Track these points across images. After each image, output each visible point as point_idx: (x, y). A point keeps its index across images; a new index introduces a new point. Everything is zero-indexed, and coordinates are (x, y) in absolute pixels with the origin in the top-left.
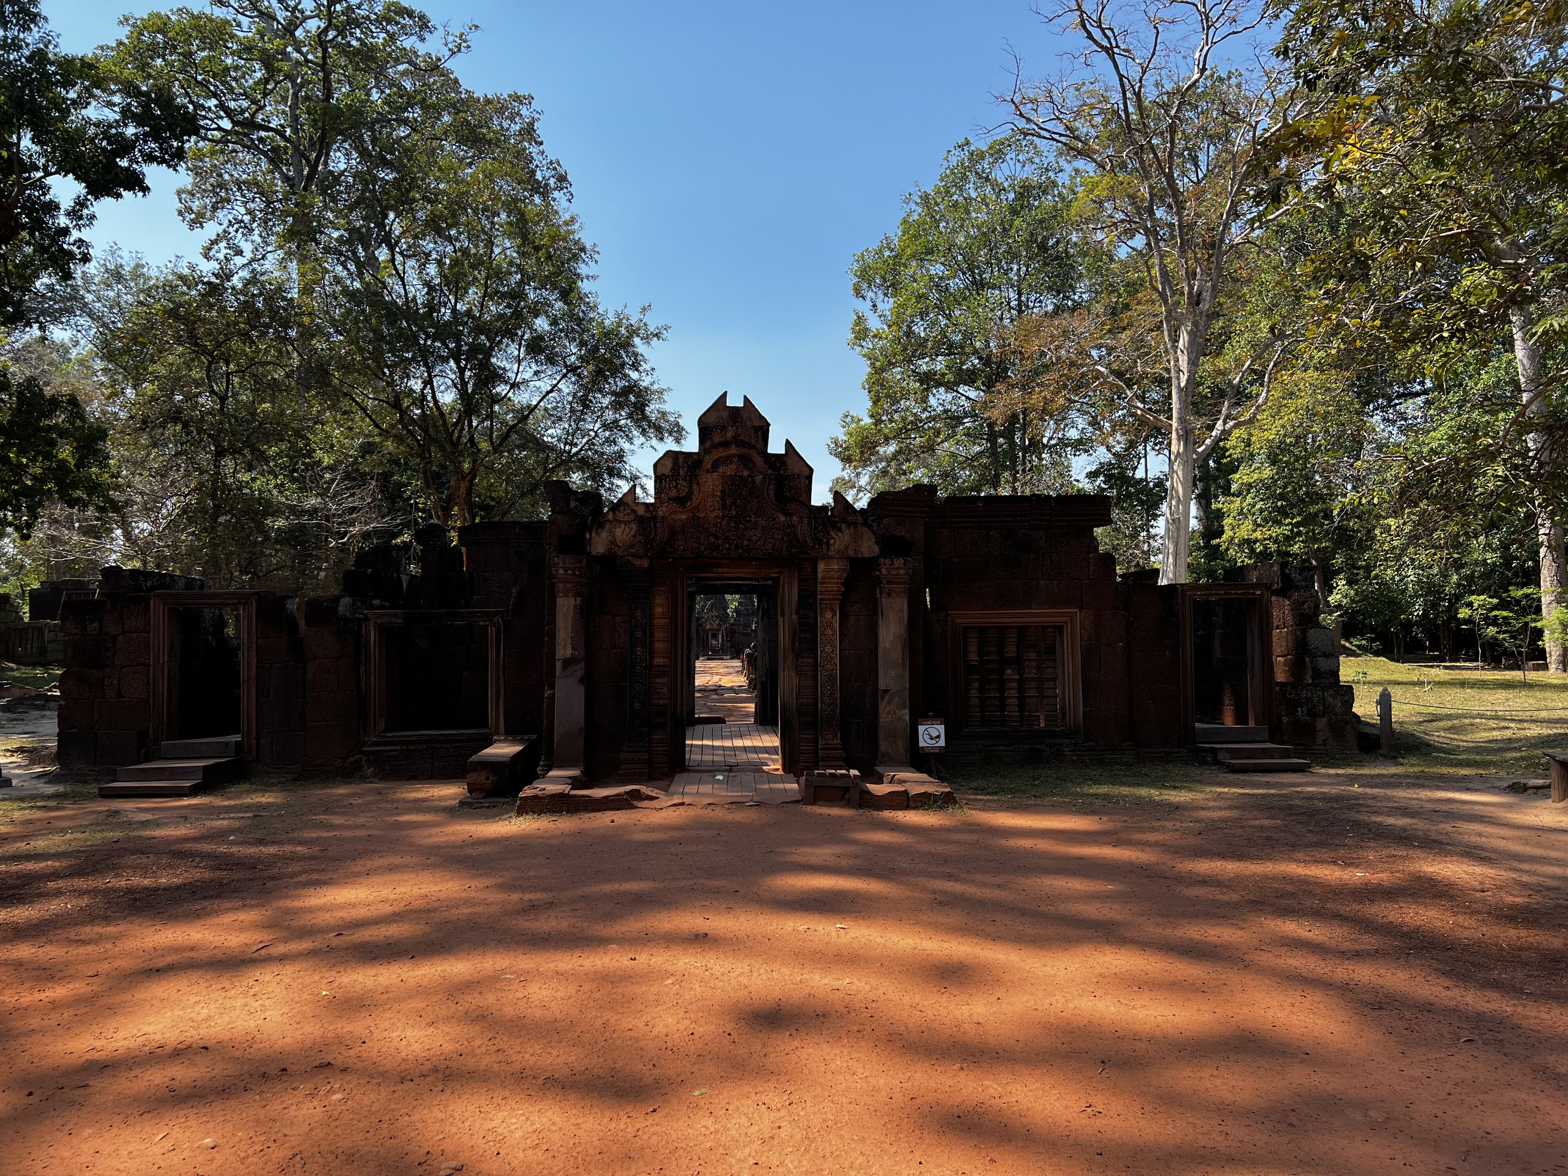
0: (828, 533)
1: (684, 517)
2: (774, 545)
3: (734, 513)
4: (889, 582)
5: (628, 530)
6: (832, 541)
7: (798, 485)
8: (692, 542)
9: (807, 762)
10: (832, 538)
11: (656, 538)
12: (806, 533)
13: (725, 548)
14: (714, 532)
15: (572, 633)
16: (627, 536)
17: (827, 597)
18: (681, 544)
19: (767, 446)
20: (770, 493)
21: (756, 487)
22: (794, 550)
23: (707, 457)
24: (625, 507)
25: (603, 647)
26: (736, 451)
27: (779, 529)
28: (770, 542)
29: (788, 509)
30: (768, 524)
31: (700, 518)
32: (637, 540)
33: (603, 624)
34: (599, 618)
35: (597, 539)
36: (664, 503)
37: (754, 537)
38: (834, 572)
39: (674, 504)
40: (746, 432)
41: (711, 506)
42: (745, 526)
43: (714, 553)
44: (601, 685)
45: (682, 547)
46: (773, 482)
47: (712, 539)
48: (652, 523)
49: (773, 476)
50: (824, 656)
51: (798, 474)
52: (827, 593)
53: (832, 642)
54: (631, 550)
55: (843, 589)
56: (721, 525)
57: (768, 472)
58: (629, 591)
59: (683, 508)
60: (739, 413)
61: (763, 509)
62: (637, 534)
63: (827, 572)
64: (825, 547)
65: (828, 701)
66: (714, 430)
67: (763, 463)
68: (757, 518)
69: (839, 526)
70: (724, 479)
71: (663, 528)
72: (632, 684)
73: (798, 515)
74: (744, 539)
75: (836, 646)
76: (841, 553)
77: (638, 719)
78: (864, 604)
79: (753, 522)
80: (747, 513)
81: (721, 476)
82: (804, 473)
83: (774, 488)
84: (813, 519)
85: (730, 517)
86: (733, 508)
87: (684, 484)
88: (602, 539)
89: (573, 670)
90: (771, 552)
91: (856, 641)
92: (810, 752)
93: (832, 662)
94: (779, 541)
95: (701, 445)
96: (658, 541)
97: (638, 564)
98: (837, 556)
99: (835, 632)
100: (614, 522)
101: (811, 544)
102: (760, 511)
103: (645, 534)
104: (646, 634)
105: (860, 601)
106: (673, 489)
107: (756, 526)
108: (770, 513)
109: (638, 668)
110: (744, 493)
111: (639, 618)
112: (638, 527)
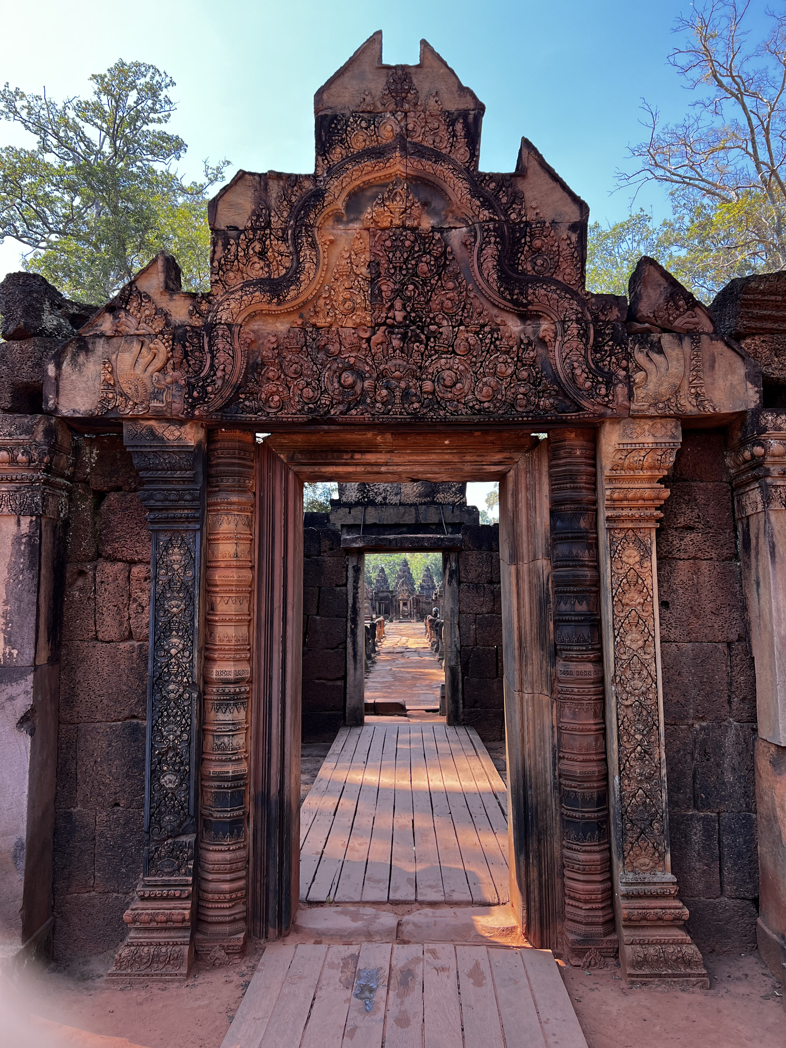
0: (629, 356)
1: (282, 326)
2: (496, 391)
3: (399, 316)
4: (783, 475)
5: (146, 356)
6: (638, 377)
7: (552, 246)
8: (301, 387)
9: (587, 924)
10: (639, 368)
11: (215, 374)
12: (575, 358)
13: (379, 398)
14: (352, 360)
15: (7, 604)
16: (146, 370)
17: (624, 513)
18: (275, 389)
19: (477, 154)
20: (485, 266)
21: (451, 253)
22: (545, 402)
23: (336, 183)
24: (142, 301)
25: (100, 637)
26: (402, 169)
27: (507, 352)
28: (485, 384)
29: (530, 303)
30: (481, 340)
31: (319, 328)
32: (169, 379)
33: (102, 582)
34: (95, 568)
35: (74, 377)
36: (232, 293)
37: (448, 372)
38: (643, 453)
39: (257, 293)
40: (426, 122)
41: (345, 300)
42: (427, 345)
43: (354, 412)
44: (93, 725)
45: (276, 398)
46: (493, 239)
47: (348, 378)
48: (206, 339)
49: (491, 226)
50: (624, 657)
51: (553, 222)
52: (625, 502)
53: (641, 622)
54: (154, 404)
55: (667, 493)
56: (369, 346)
57: (481, 216)
58: (152, 502)
59: (279, 304)
60: (411, 82)
61: (468, 306)
62: (169, 366)
63: (625, 453)
64: (621, 390)
65: (638, 770)
66: (351, 120)
67: (469, 196)
68: (454, 327)
69: (655, 339)
70: (375, 236)
71: (231, 352)
72: (155, 728)
73: (553, 316)
74: (424, 376)
75: (652, 633)
76: (661, 405)
77: (170, 814)
78: (709, 533)
79: (444, 337)
80: (431, 315)
81: (368, 229)
82: (567, 218)
83: (495, 253)
84: (591, 326)
85: (392, 326)
86: (398, 304)
87: (282, 249)
88: (85, 379)
89: (5, 697)
90: (489, 408)
91: (693, 619)
92: (593, 897)
93: (645, 673)
94: (509, 379)
95: (320, 158)
96: (219, 382)
97: (171, 438)
98: (652, 412)
99: (649, 599)
100: (114, 340)
101: (588, 384)
102: (463, 310)
103: (190, 365)
104: (194, 605)
105: (700, 526)
106: (256, 259)
107: (453, 346)
108: (485, 313)
109: (171, 687)
110: (423, 267)
111: (176, 567)
112: (172, 350)
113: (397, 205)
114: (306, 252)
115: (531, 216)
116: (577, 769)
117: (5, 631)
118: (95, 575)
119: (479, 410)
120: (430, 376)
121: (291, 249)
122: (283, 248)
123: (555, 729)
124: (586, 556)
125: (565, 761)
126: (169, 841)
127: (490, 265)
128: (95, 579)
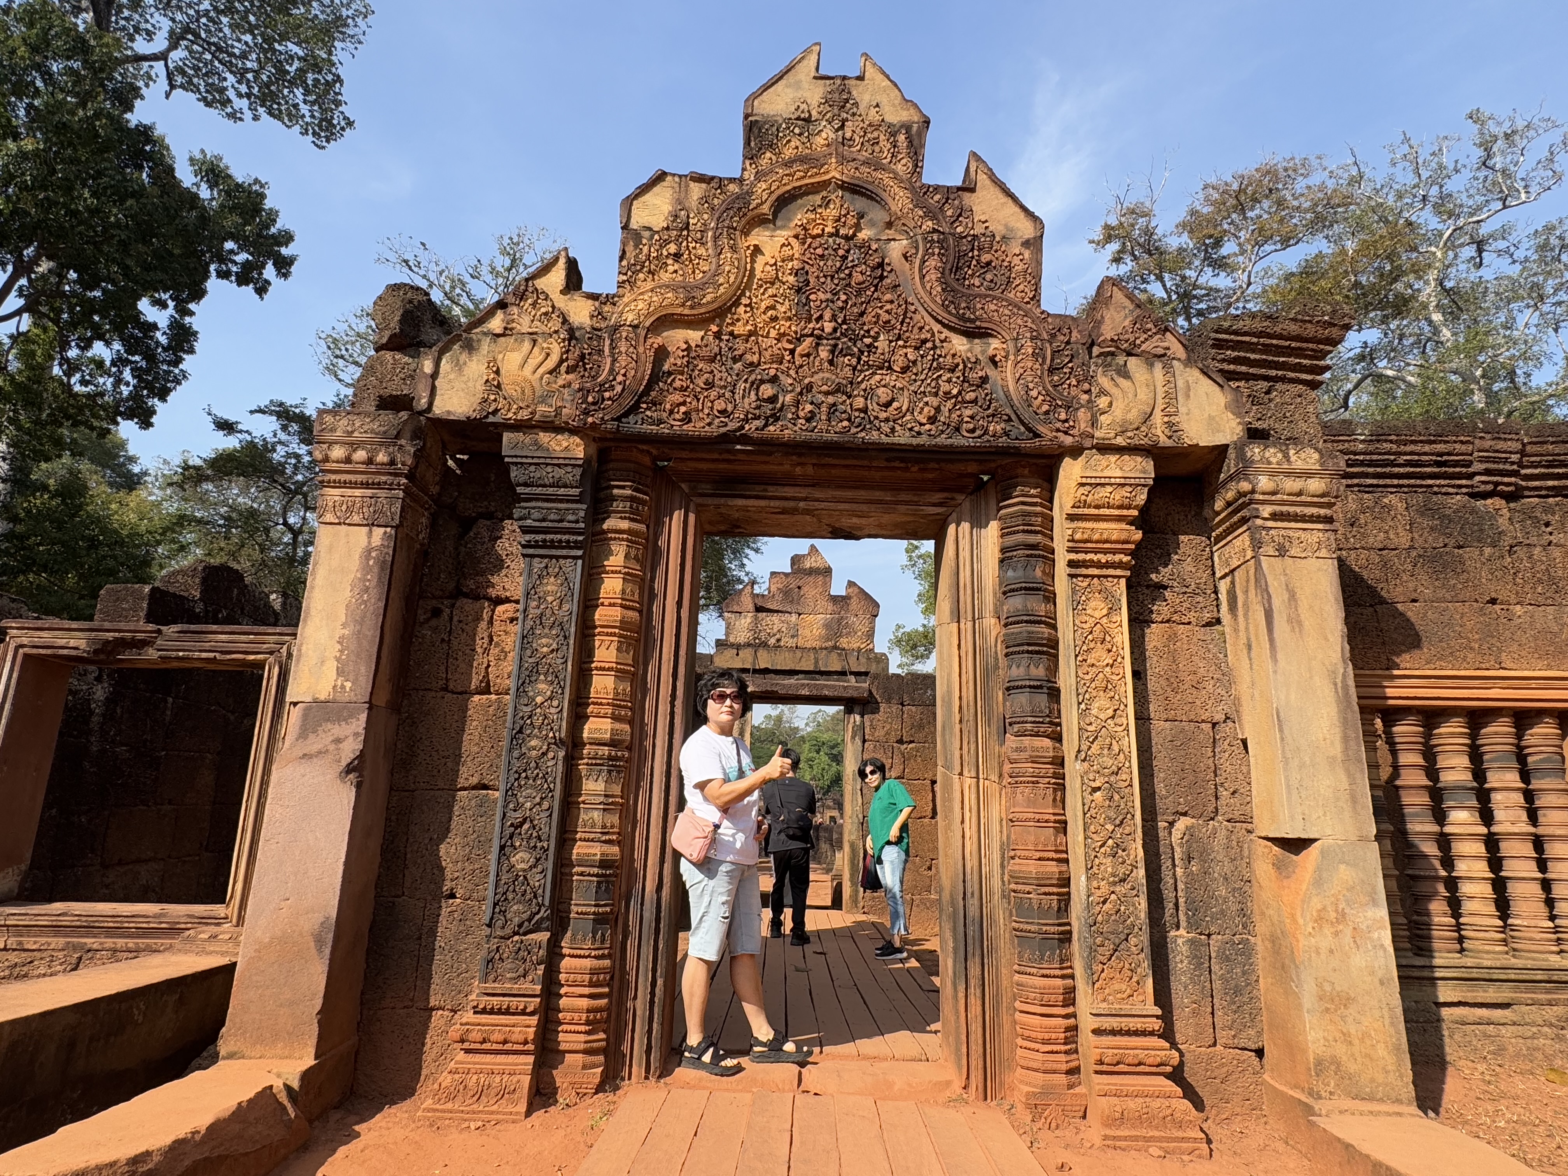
0: (1091, 379)
1: (694, 334)
2: (938, 412)
3: (828, 327)
4: (1274, 516)
5: (537, 356)
6: (1103, 402)
7: (1003, 261)
8: (712, 398)
9: (1045, 1072)
10: (1103, 392)
11: (615, 379)
12: (1030, 379)
13: (801, 414)
14: (772, 372)
15: (344, 628)
16: (534, 372)
17: (1088, 557)
18: (681, 400)
19: (920, 164)
20: (927, 278)
21: (889, 264)
22: (996, 427)
23: (764, 187)
24: (538, 298)
25: (451, 687)
26: (838, 176)
27: (952, 371)
28: (927, 403)
29: (977, 319)
30: (922, 357)
31: (735, 337)
32: (561, 382)
33: (460, 622)
34: (453, 606)
35: (452, 376)
36: (642, 294)
37: (882, 389)
38: (1109, 489)
39: (670, 295)
40: (865, 133)
41: (768, 308)
42: (859, 359)
43: (772, 428)
44: (432, 793)
45: (683, 409)
46: (937, 251)
47: (767, 390)
48: (607, 342)
49: (935, 237)
50: (1090, 728)
51: (1004, 237)
52: (1089, 545)
53: (1110, 687)
54: (542, 408)
55: (1138, 535)
56: (793, 357)
57: (924, 227)
58: (529, 522)
59: (692, 307)
60: (849, 93)
61: (907, 320)
62: (563, 368)
63: (1088, 488)
64: (1083, 415)
65: (1109, 869)
66: (784, 126)
67: (911, 206)
68: (891, 342)
69: (1122, 363)
70: (804, 243)
71: (634, 356)
72: (510, 793)
73: (1003, 333)
74: (855, 393)
75: (1124, 700)
76: (1129, 434)
77: (519, 902)
78: (1185, 593)
79: (879, 351)
80: (866, 328)
81: (796, 237)
82: (1020, 234)
83: (939, 265)
84: (1048, 345)
85: (819, 338)
86: (827, 315)
87: (699, 252)
88: (464, 379)
89: (331, 738)
90: (930, 430)
91: (1171, 694)
92: (1054, 1036)
93: (1116, 748)
94: (953, 400)
95: (748, 162)
96: (619, 388)
97: (557, 448)
98: (1120, 441)
99: (1119, 660)
100: (502, 339)
101: (1045, 408)
102: (902, 323)
103: (585, 370)
104: (568, 645)
105: (1176, 584)
106: (670, 261)
107: (889, 362)
108: (927, 328)
109: (533, 743)
110: (857, 277)
111: (550, 599)
112: (567, 352)
113: (832, 212)
114: (727, 254)
115: (979, 230)
116: (1032, 868)
117: (338, 660)
118: (452, 612)
119: (919, 433)
120: (862, 393)
121: (710, 251)
122: (701, 251)
123: (1004, 822)
124: (1041, 608)
125: (1017, 860)
126: (516, 938)
127: (934, 277)
128: (451, 619)
